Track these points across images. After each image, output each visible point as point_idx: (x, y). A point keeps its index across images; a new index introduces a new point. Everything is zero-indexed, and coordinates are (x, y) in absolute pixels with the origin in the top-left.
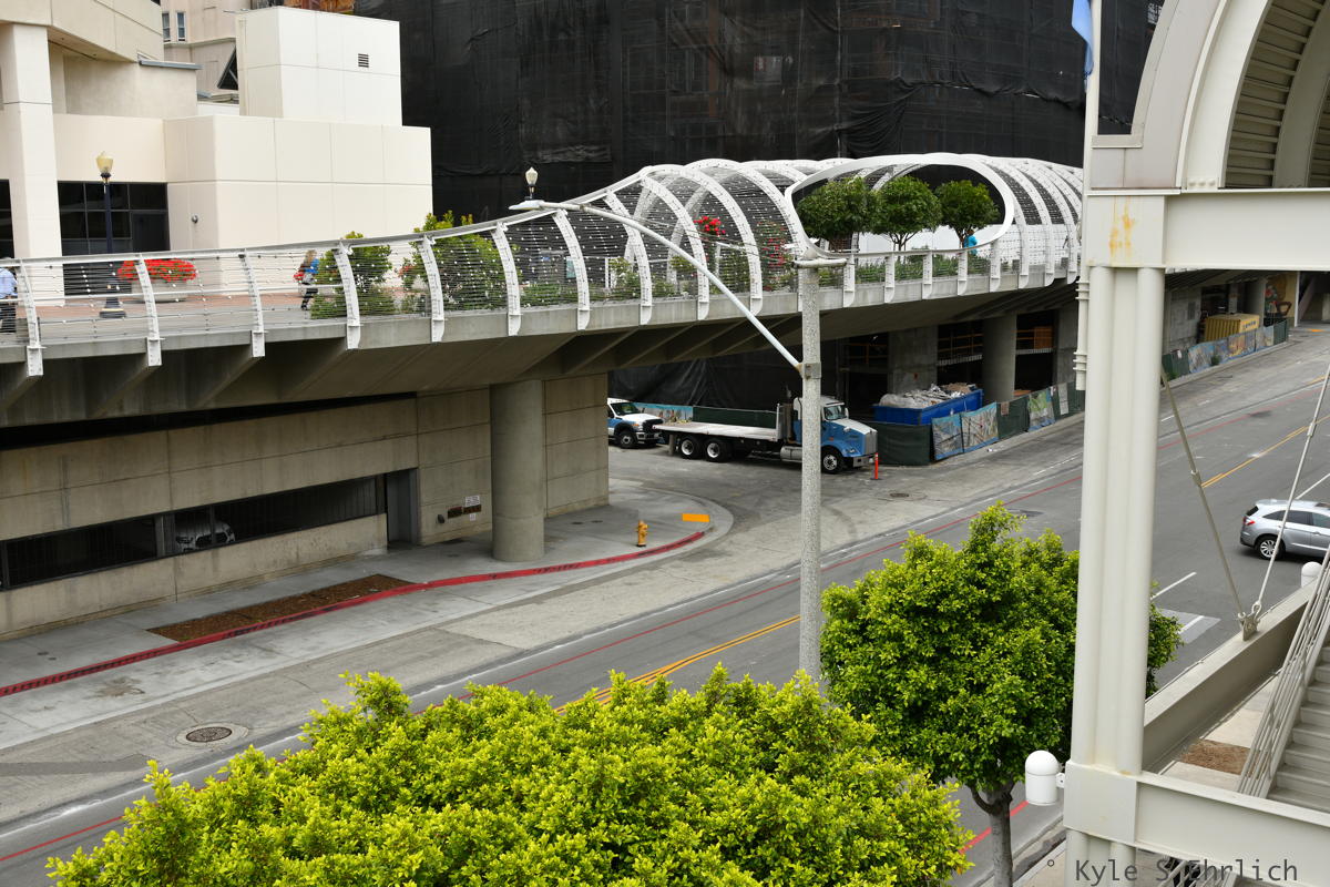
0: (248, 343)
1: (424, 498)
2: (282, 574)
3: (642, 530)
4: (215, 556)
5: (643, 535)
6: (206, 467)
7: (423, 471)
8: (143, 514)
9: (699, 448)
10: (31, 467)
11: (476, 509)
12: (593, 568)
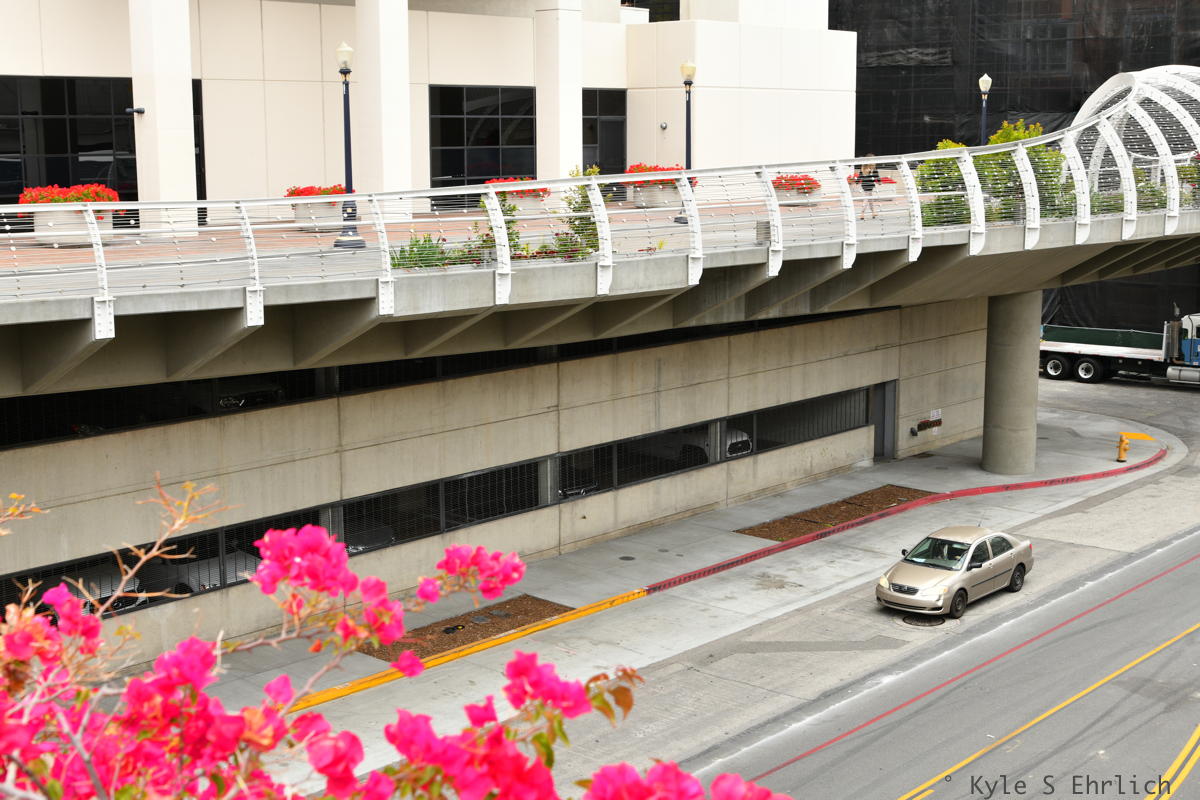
2: (800, 483)
3: (1123, 445)
4: (755, 463)
5: (1125, 450)
6: (753, 373)
7: (901, 383)
8: (709, 419)
9: (1068, 366)
10: (637, 369)
11: (938, 423)
12: (1092, 482)
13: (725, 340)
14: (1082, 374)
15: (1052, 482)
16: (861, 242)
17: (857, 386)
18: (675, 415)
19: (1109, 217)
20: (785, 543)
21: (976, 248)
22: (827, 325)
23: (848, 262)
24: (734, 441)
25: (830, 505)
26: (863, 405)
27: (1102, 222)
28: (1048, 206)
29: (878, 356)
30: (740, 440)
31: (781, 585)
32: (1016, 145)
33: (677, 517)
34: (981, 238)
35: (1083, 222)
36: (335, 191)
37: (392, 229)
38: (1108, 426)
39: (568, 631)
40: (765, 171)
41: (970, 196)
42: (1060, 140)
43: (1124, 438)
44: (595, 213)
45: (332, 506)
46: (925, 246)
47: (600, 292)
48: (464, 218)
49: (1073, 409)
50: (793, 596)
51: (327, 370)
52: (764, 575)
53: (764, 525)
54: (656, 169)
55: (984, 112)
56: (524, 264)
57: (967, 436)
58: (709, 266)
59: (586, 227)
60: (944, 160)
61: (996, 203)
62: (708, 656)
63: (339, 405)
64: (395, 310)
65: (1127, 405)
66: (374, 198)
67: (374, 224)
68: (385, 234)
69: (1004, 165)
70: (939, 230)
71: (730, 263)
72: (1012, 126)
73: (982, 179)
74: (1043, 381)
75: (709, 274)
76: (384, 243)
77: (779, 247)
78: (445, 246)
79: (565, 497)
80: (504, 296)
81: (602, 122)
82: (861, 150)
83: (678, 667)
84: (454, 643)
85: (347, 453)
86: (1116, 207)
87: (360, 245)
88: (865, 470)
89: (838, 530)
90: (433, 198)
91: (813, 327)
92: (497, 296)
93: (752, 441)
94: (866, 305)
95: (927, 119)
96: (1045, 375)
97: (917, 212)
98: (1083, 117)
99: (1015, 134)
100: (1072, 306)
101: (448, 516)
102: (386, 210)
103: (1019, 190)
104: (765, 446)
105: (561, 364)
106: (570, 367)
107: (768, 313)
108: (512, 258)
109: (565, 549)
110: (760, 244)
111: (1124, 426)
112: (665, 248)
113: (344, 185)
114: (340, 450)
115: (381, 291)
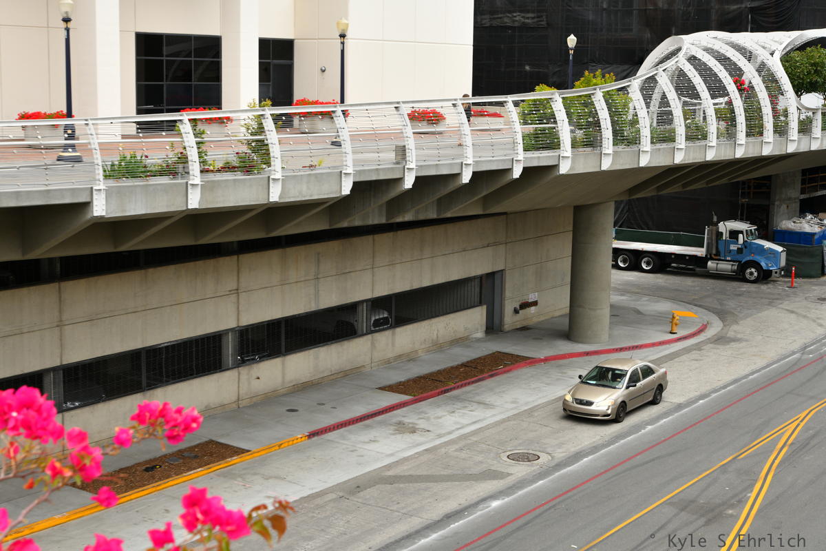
0: (511, 167)
1: (508, 294)
2: (428, 351)
3: (675, 321)
4: (394, 334)
5: (676, 325)
6: (392, 264)
7: (507, 272)
8: (357, 300)
9: (634, 261)
10: (301, 261)
11: (535, 303)
12: (651, 349)
13: (370, 238)
14: (644, 266)
15: (621, 350)
16: (476, 162)
17: (473, 274)
18: (330, 297)
19: (664, 146)
20: (416, 398)
21: (564, 169)
22: (450, 227)
23: (466, 178)
24: (377, 317)
25: (452, 368)
26: (477, 290)
27: (659, 149)
28: (619, 137)
29: (490, 250)
30: (381, 317)
31: (413, 430)
32: (595, 89)
33: (332, 377)
34: (568, 161)
35: (645, 149)
36: (58, 116)
37: (104, 147)
38: (664, 306)
39: (244, 469)
40: (402, 105)
41: (560, 128)
42: (628, 86)
43: (675, 315)
44: (268, 137)
45: (54, 369)
46: (526, 166)
47: (271, 200)
48: (164, 139)
49: (638, 293)
50: (422, 439)
51: (51, 260)
52: (400, 423)
53: (400, 384)
54: (316, 103)
55: (571, 64)
56: (211, 177)
57: (557, 314)
58: (358, 179)
59: (261, 148)
60: (539, 100)
61: (580, 134)
62: (355, 488)
63: (60, 288)
64: (106, 213)
65: (677, 290)
66: (90, 122)
67: (90, 143)
68: (98, 152)
69: (586, 105)
70: (536, 154)
71: (374, 178)
72: (592, 75)
73: (569, 115)
74: (614, 271)
75: (357, 186)
76: (98, 158)
77: (412, 165)
78: (148, 161)
79: (243, 362)
80: (195, 202)
81: (275, 65)
82: (476, 92)
83: (333, 496)
84: (153, 479)
85: (66, 327)
86: (669, 138)
87: (78, 160)
88: (478, 340)
89: (458, 387)
90: (138, 123)
91: (440, 229)
92: (190, 202)
93: (391, 318)
94: (480, 212)
95: (527, 68)
96: (616, 266)
97: (520, 139)
98: (645, 70)
99: (594, 81)
100: (637, 214)
101: (148, 378)
102: (100, 131)
103: (597, 124)
104: (401, 321)
105: (241, 256)
106: (247, 258)
107: (404, 217)
108: (201, 172)
109: (242, 404)
110: (398, 163)
111: (675, 306)
112: (323, 165)
113: (65, 111)
114: (60, 325)
115: (95, 197)
